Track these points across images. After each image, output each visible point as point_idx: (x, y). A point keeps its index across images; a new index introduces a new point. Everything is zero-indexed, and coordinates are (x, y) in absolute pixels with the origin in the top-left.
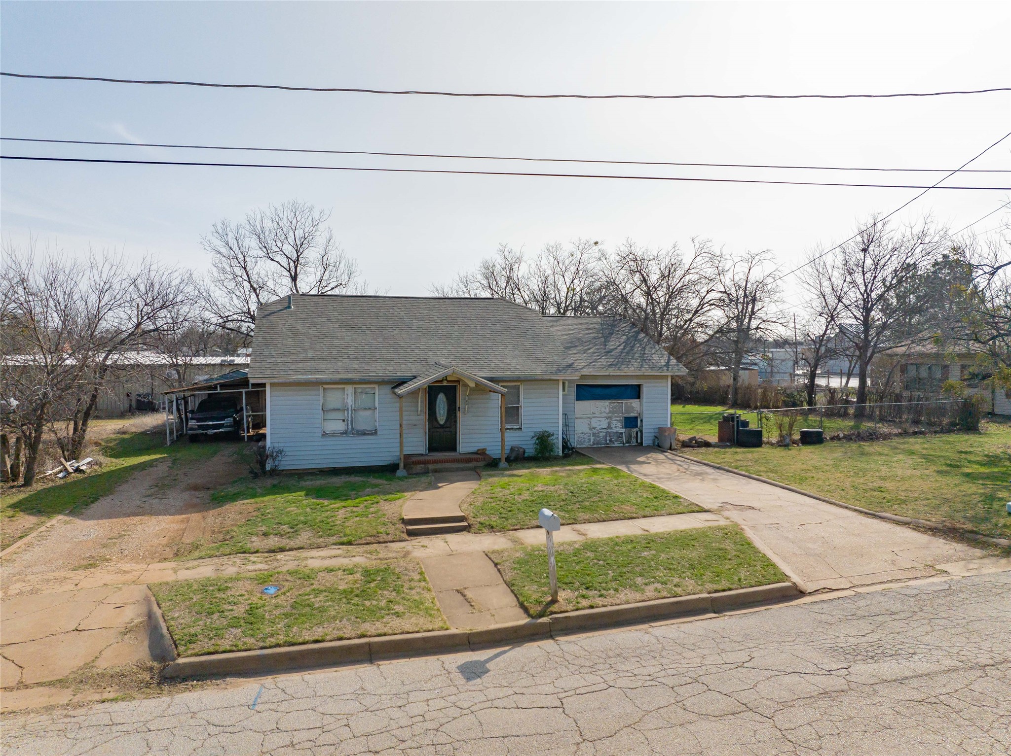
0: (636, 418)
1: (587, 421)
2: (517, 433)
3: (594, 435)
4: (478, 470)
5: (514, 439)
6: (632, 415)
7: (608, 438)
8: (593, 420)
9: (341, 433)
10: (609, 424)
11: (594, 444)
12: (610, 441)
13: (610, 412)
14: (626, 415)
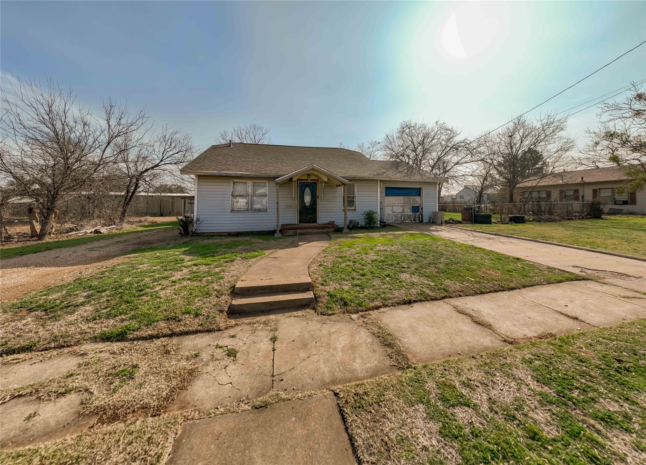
0: (419, 207)
1: (391, 208)
2: (353, 213)
3: (395, 216)
4: (329, 234)
5: (352, 216)
6: (416, 205)
7: (403, 218)
8: (394, 207)
9: (244, 210)
10: (403, 210)
11: (395, 221)
12: (404, 219)
13: (404, 203)
14: (413, 205)
